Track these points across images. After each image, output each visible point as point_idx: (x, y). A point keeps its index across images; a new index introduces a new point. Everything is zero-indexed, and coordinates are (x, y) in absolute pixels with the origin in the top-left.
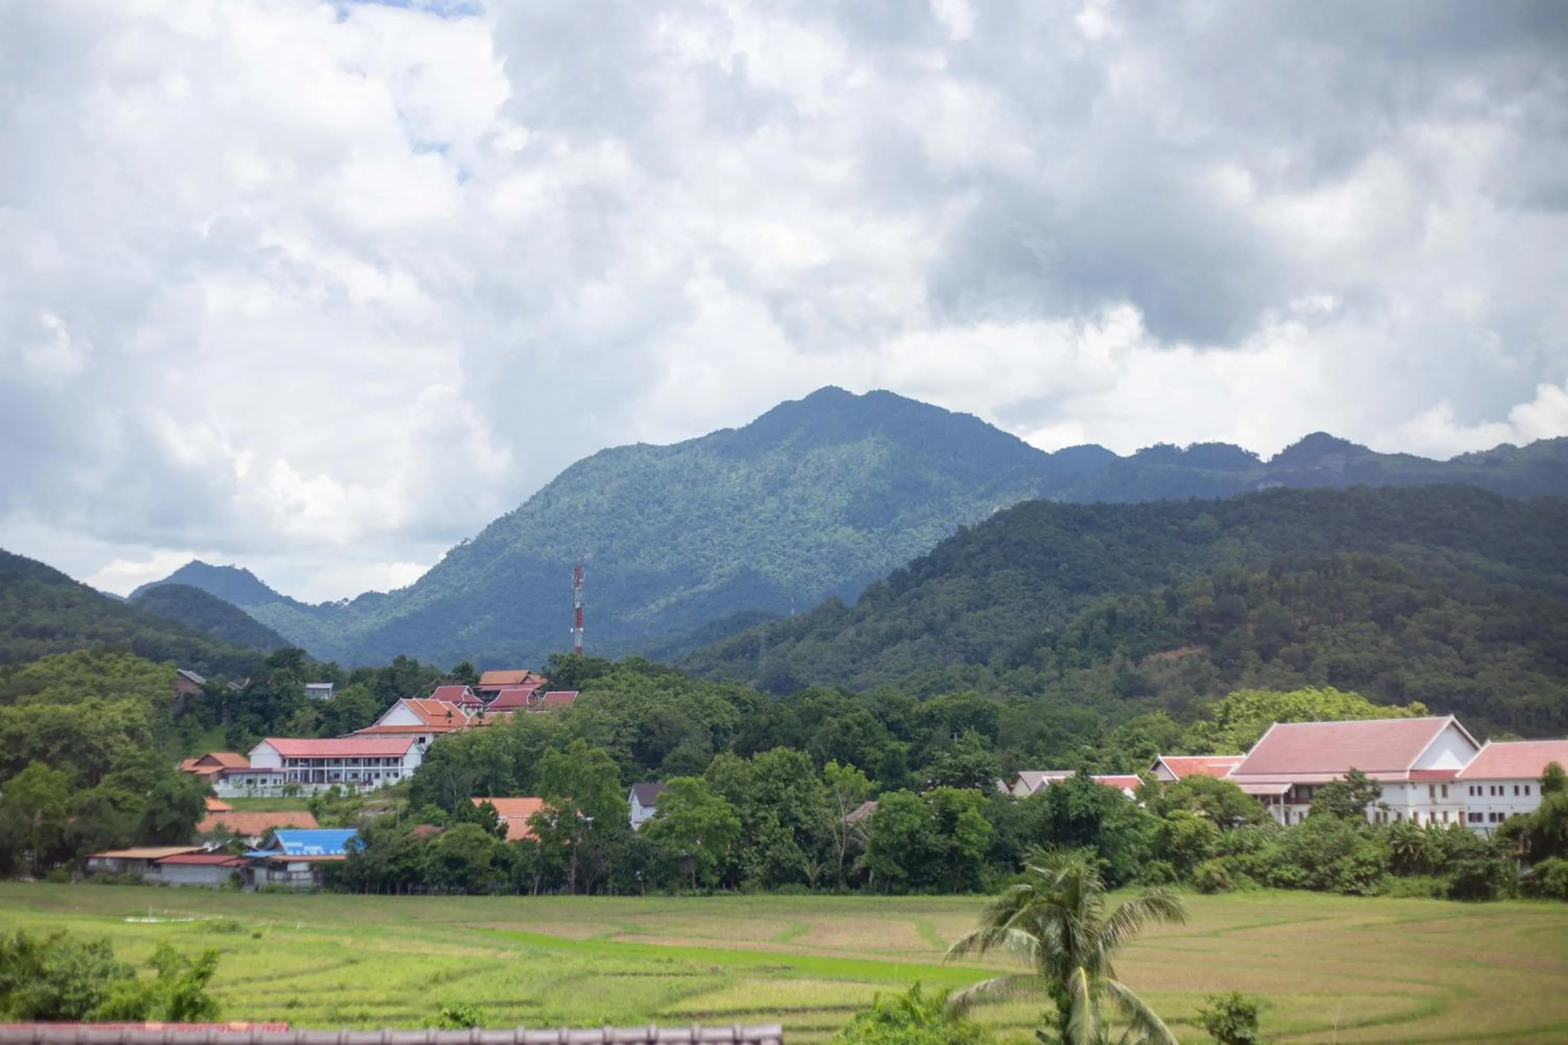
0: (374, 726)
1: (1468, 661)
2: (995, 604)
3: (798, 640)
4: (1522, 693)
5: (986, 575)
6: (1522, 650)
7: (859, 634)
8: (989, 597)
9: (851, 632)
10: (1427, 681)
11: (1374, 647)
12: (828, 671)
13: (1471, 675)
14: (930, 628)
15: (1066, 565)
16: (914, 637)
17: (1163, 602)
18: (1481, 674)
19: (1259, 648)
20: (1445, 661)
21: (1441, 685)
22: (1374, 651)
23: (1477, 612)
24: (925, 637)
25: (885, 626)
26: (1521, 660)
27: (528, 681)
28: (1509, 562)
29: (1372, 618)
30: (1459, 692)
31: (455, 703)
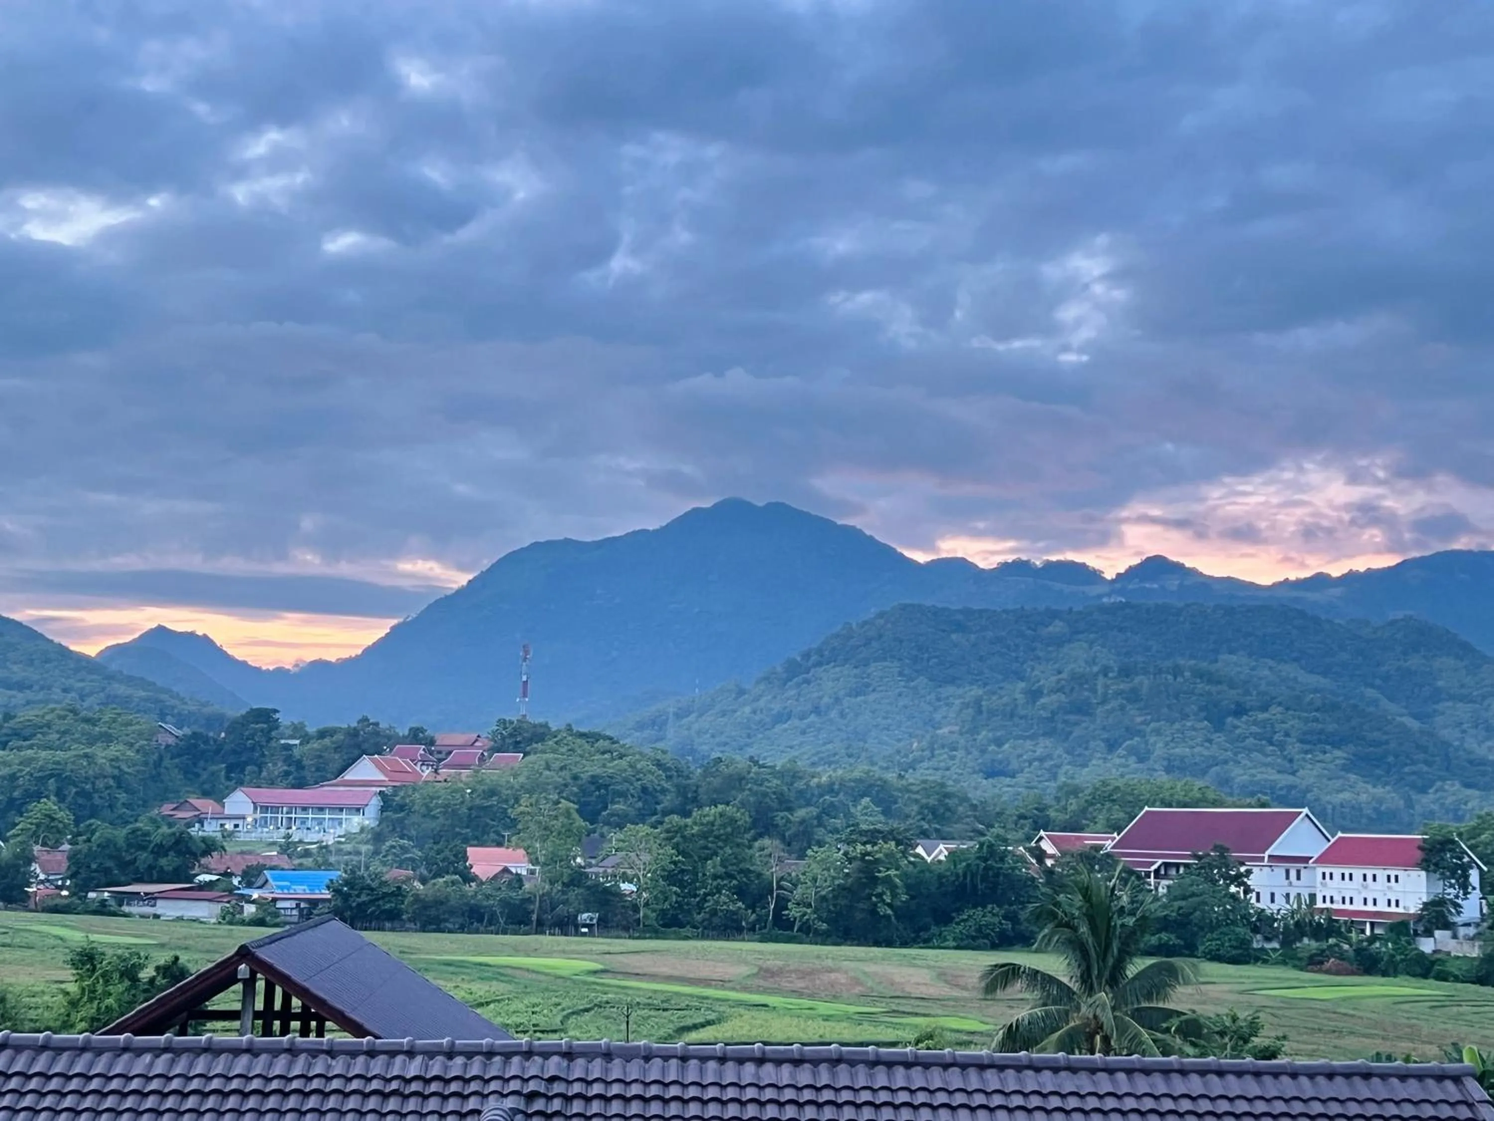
0: (339, 779)
1: (1291, 761)
2: (874, 690)
3: (701, 715)
4: (1339, 791)
5: (866, 665)
6: (1338, 753)
7: (754, 712)
8: (868, 685)
9: (747, 709)
10: (1254, 776)
11: (1207, 744)
12: (726, 744)
13: (1293, 773)
14: (816, 710)
15: (935, 660)
16: (802, 718)
17: (1021, 696)
18: (1301, 773)
19: (1107, 741)
20: (1269, 759)
21: (1266, 780)
22: (1207, 748)
23: (1299, 718)
24: (813, 718)
25: (777, 707)
26: (1338, 762)
27: (477, 744)
28: (1325, 674)
29: (1206, 719)
30: (1281, 789)
31: (412, 761)
